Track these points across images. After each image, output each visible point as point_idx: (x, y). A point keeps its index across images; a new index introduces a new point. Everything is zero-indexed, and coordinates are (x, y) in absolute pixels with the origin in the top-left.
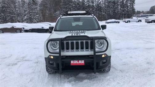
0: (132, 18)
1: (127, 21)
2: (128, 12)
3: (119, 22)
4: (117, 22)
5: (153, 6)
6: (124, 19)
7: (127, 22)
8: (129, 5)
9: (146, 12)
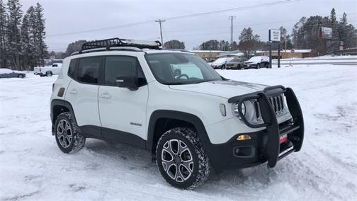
0: (57, 66)
1: (44, 73)
2: (30, 52)
3: (23, 76)
4: (18, 76)
5: (73, 44)
6: (37, 69)
7: (46, 75)
8: (31, 37)
9: (59, 53)
